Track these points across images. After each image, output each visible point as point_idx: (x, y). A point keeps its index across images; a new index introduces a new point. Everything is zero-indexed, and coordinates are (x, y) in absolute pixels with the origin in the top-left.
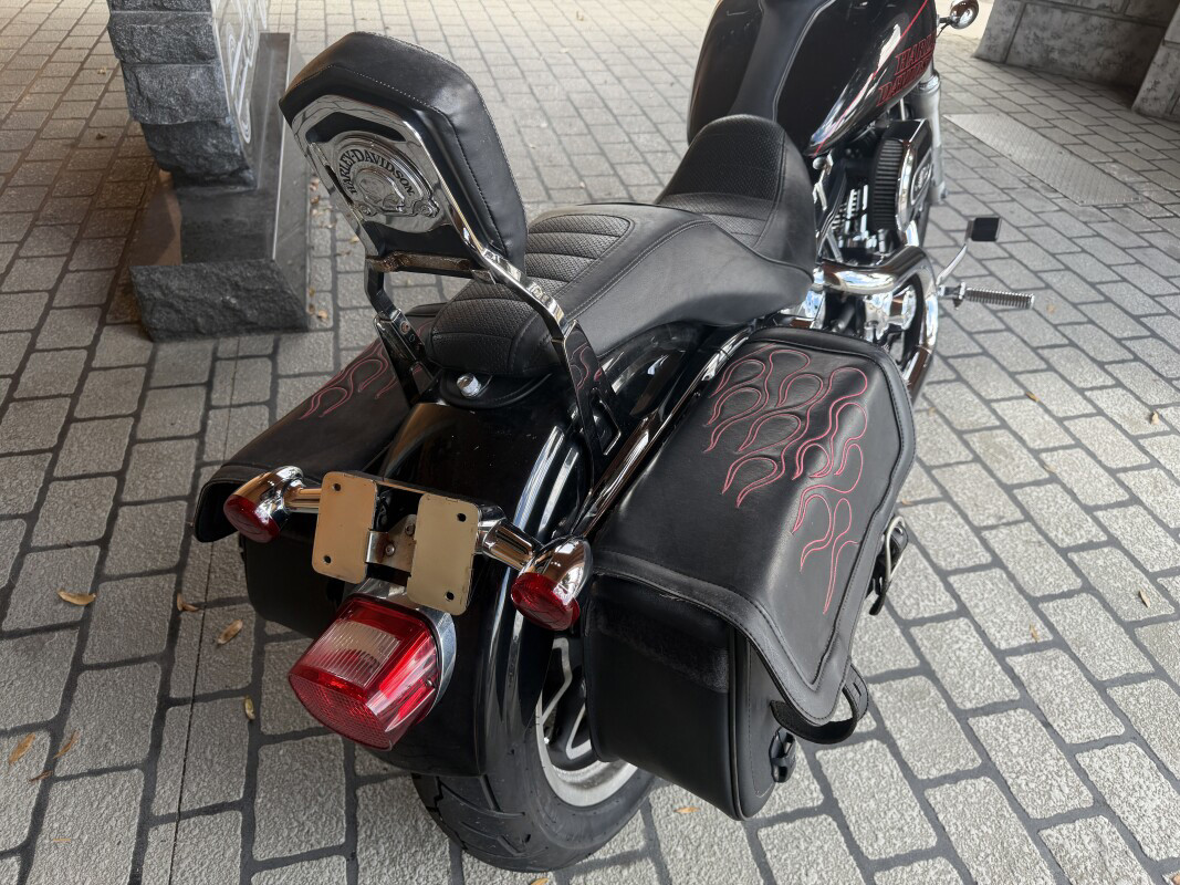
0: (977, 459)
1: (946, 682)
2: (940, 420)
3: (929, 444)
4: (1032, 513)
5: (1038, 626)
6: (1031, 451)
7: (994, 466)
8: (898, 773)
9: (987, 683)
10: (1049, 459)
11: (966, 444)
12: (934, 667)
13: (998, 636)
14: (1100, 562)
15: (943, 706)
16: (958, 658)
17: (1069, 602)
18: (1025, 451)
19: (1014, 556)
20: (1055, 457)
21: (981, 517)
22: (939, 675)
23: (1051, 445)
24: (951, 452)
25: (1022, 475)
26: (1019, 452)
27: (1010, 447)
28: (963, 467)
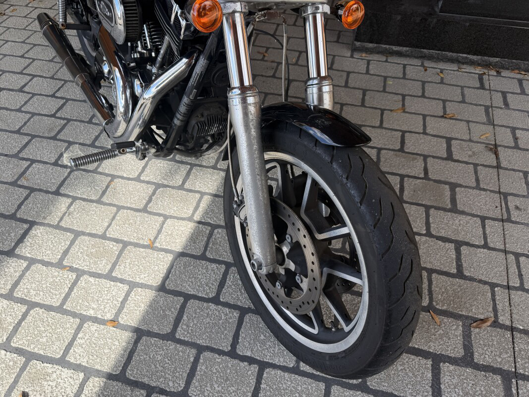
0: (103, 237)
1: (45, 140)
2: (141, 242)
3: (132, 221)
4: (58, 231)
5: (25, 183)
6: (84, 272)
7: (94, 241)
8: (42, 113)
9: (32, 151)
10: (70, 277)
11: (117, 241)
12: (52, 141)
13: (38, 167)
14: (13, 235)
15: (41, 135)
16: (46, 149)
17: (18, 203)
18: (86, 268)
19: (52, 202)
20: (68, 282)
21: (77, 206)
22: (48, 140)
23: (75, 290)
24: (118, 227)
25: (77, 250)
26: (88, 264)
27: (95, 263)
28: (106, 224)
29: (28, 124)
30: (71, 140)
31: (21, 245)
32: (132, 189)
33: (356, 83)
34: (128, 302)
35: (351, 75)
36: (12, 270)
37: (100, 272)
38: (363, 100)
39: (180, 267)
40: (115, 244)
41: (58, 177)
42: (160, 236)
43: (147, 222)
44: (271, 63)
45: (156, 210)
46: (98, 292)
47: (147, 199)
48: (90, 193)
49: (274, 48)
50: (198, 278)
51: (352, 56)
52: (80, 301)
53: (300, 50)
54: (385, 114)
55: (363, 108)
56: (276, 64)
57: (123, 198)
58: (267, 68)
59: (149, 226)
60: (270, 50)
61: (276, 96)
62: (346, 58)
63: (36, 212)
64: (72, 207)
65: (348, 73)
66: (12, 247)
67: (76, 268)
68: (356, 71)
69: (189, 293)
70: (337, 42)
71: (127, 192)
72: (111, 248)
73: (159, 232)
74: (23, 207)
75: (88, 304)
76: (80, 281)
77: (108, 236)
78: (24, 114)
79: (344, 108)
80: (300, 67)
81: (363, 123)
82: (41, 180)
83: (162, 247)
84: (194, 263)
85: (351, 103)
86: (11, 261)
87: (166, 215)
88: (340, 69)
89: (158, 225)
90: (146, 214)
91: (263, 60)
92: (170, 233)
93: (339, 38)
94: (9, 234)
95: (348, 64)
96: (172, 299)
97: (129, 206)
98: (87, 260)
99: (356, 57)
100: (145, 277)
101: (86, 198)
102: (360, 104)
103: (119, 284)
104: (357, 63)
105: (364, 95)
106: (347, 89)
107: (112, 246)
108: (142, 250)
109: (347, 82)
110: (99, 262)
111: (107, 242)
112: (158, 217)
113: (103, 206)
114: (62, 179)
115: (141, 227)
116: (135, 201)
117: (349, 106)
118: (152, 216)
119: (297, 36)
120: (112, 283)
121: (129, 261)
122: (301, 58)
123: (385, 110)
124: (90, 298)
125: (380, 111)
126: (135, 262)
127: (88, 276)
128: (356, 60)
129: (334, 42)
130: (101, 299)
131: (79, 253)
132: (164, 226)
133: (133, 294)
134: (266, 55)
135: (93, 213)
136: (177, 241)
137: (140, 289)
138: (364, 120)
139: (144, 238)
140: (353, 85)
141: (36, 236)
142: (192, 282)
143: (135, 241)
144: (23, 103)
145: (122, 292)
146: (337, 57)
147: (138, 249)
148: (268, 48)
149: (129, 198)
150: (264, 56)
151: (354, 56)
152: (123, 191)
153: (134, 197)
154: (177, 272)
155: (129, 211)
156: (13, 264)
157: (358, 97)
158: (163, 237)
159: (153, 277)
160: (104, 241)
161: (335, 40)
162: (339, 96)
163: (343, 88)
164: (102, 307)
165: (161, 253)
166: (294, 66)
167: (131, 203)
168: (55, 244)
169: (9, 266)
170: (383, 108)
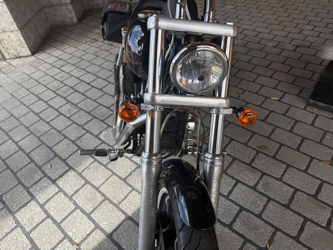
0: (98, 189)
1: (98, 121)
3: (115, 185)
4: (79, 177)
5: (79, 143)
6: (79, 207)
9: (90, 125)
10: (72, 207)
11: (103, 194)
12: (101, 122)
13: (88, 135)
14: (60, 171)
15: (98, 117)
16: (97, 126)
17: (70, 153)
18: (81, 205)
19: (85, 158)
20: (69, 210)
21: (94, 165)
22: (100, 121)
23: (70, 216)
24: (107, 186)
25: (82, 192)
27: (86, 204)
28: (102, 182)
29: (95, 109)
30: (110, 124)
31: (60, 178)
32: (125, 164)
33: (299, 130)
34: (90, 236)
35: (298, 124)
36: (50, 191)
37: (86, 211)
38: (300, 145)
39: (125, 227)
40: (101, 196)
41: (94, 144)
42: (125, 200)
43: (122, 188)
44: (242, 102)
45: (130, 182)
46: (80, 223)
47: (129, 173)
48: (104, 160)
49: (249, 91)
50: (132, 239)
51: (305, 109)
52: (69, 225)
53: (267, 96)
54: (313, 162)
55: (297, 152)
56: (245, 103)
57: (118, 168)
58: (238, 105)
59: (122, 192)
60: (246, 92)
61: (236, 126)
62: (299, 109)
63: (75, 162)
64: (92, 165)
65: (297, 121)
66: (56, 178)
67: (77, 203)
68: (304, 121)
69: (122, 247)
70: (298, 95)
71: (121, 165)
72: (98, 198)
73: (126, 197)
74: (71, 157)
75: (72, 228)
76: (74, 212)
77: (100, 189)
78: (96, 103)
79: (282, 148)
80: (261, 108)
81: (292, 164)
82: (86, 144)
83: (122, 208)
84: (134, 227)
85: (289, 145)
86: (52, 186)
87: (134, 187)
88: (291, 117)
89: (127, 193)
90: (124, 183)
91: (238, 98)
92: (130, 201)
93: (300, 92)
94: (58, 170)
95: (299, 114)
96: (112, 246)
97: (118, 174)
98: (84, 201)
99: (308, 110)
100: (105, 224)
101: (101, 161)
102: (296, 148)
103: (91, 223)
104: (307, 115)
105: (302, 142)
106: (291, 134)
107: (98, 197)
108: (112, 206)
109: (292, 128)
110: (88, 204)
111: (98, 193)
112: (129, 187)
113: (106, 170)
114: (95, 146)
115: (118, 191)
116: (123, 172)
117: (287, 148)
118: (126, 185)
119: (269, 86)
120: (88, 220)
121: (102, 210)
122: (265, 102)
123: (315, 158)
124: (74, 225)
125: (309, 158)
126: (105, 212)
127: (79, 211)
128: (307, 112)
129: (295, 95)
130: (79, 228)
131: (82, 194)
132: (130, 195)
133: (95, 233)
134: (241, 95)
135: (100, 172)
136: (132, 208)
137: (99, 231)
138: (294, 161)
139: (116, 198)
140: (296, 131)
141: (69, 176)
142: (127, 240)
143: (111, 198)
144: (99, 97)
145: (91, 228)
146: (293, 107)
147: (110, 204)
148: (245, 91)
149: (121, 169)
150: (240, 96)
151: (307, 109)
152: (120, 164)
153: (123, 170)
154: (123, 229)
155: (117, 177)
156: (52, 188)
157: (297, 142)
158: (125, 202)
159: (109, 226)
160: (96, 192)
161: (297, 94)
162: (282, 137)
163: (288, 132)
164: (77, 234)
165: (120, 212)
166: (257, 107)
167: (120, 173)
168: (74, 184)
169: (50, 188)
170: (313, 156)
